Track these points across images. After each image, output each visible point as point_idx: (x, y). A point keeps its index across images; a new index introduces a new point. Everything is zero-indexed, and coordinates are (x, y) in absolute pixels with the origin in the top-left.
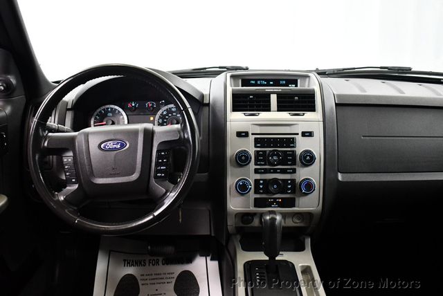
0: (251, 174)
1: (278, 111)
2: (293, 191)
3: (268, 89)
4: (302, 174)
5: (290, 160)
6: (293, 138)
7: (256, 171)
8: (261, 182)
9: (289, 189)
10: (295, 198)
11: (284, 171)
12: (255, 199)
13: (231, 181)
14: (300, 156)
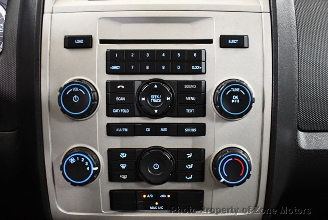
0: (98, 138)
2: (199, 176)
4: (221, 136)
5: (190, 104)
6: (199, 52)
7: (111, 130)
8: (123, 155)
9: (189, 172)
10: (203, 191)
11: (177, 131)
12: (112, 192)
14: (216, 96)
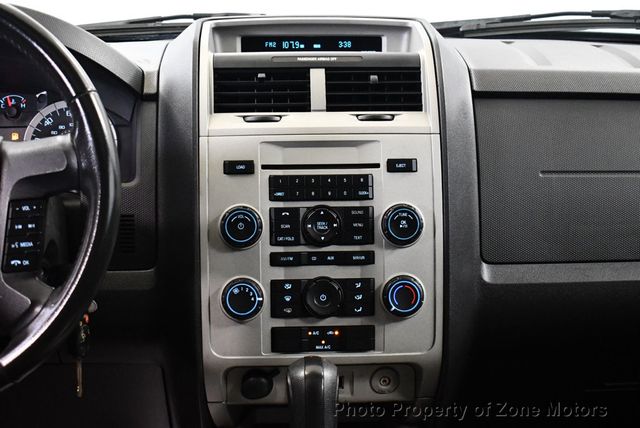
0: (261, 268)
1: (329, 109)
2: (369, 311)
3: (304, 56)
4: (391, 264)
5: (358, 231)
6: (366, 177)
7: (275, 260)
8: (288, 286)
9: (358, 304)
10: (373, 327)
11: (343, 260)
12: (274, 330)
13: (212, 287)
14: (385, 221)
